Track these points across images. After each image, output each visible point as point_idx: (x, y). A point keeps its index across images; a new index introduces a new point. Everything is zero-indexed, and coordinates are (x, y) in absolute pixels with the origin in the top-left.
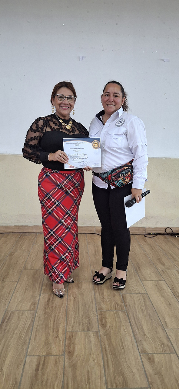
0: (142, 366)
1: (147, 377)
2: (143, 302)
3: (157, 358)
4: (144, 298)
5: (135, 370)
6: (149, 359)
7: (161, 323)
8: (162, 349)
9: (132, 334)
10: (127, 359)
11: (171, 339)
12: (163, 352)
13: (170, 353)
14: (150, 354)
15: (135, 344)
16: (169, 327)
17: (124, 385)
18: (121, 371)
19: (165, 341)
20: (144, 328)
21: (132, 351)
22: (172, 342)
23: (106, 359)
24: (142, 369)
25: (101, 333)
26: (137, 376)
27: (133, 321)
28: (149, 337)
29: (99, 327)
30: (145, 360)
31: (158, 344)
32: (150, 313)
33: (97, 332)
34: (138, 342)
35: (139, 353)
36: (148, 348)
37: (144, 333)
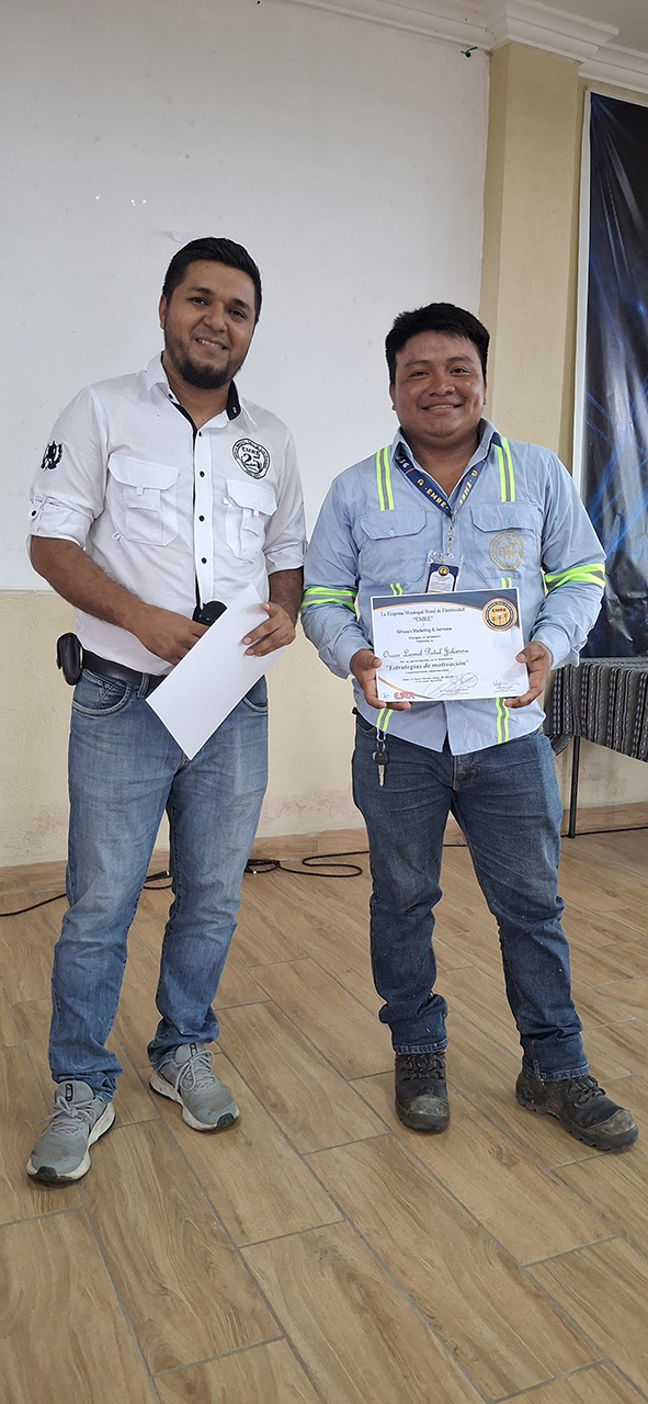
2: (150, 1159)
3: (217, 1378)
4: (151, 1137)
6: (190, 1389)
7: (223, 1226)
8: (234, 1333)
9: (115, 1303)
11: (264, 1286)
12: (237, 1344)
13: (264, 1343)
14: (190, 1365)
15: (131, 1340)
16: (254, 1234)
19: (244, 1298)
20: (160, 1264)
21: (121, 1375)
22: (268, 1294)
27: (115, 1243)
28: (182, 1296)
31: (218, 1317)
32: (179, 1195)
34: (139, 1327)
35: (149, 1375)
36: (182, 1346)
37: (160, 1285)
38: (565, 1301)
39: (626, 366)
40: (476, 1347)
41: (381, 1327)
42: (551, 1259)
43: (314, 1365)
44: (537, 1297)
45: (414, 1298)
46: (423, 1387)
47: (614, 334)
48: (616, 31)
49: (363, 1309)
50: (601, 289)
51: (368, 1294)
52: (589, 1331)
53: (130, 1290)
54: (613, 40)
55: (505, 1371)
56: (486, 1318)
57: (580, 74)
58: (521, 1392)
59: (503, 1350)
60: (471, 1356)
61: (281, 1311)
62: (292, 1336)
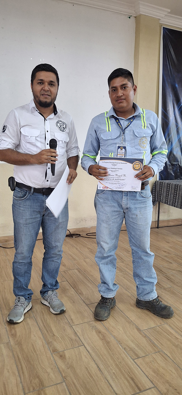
0: (55, 364)
1: (60, 373)
3: (67, 354)
5: (49, 370)
6: (61, 356)
7: (68, 321)
8: (71, 345)
9: (42, 338)
10: (40, 362)
11: (78, 334)
12: (72, 347)
13: (78, 347)
14: (61, 351)
15: (46, 346)
16: (76, 323)
17: (41, 386)
18: (36, 374)
19: (73, 337)
21: (44, 353)
22: (79, 336)
23: (20, 367)
24: (56, 367)
25: (12, 342)
26: (52, 375)
27: (42, 325)
28: (58, 336)
29: (9, 338)
30: (57, 358)
31: (67, 341)
33: (7, 343)
34: (48, 343)
35: (51, 353)
36: (59, 347)
37: (53, 334)
38: (152, 338)
39: (173, 101)
40: (130, 348)
41: (107, 343)
42: (149, 329)
43: (91, 351)
44: (145, 337)
45: (114, 337)
46: (117, 356)
47: (169, 93)
48: (169, 11)
49: (102, 339)
50: (166, 81)
51: (104, 336)
52: (158, 345)
53: (46, 335)
54: (169, 13)
55: (137, 353)
56: (132, 342)
57: (160, 22)
58: (141, 357)
59: (136, 348)
60: (128, 350)
61: (83, 340)
62: (85, 345)
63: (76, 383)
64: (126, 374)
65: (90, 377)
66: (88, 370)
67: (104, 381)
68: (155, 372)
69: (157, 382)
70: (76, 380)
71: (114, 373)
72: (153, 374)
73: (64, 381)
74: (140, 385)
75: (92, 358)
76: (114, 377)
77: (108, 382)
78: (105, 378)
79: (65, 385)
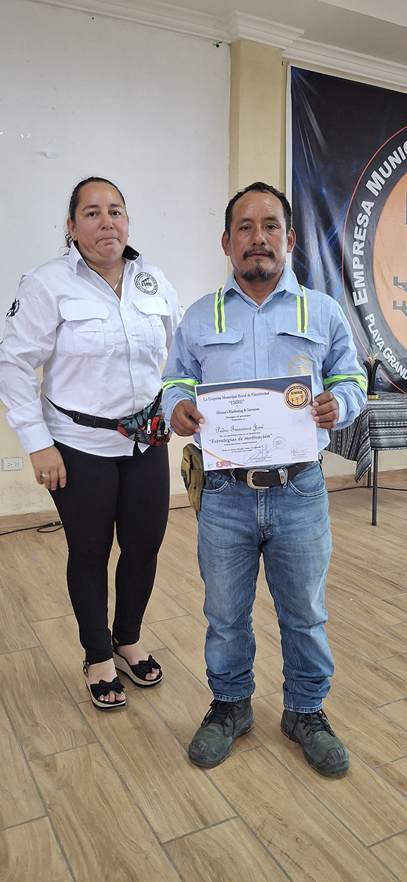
0: (32, 782)
1: (42, 798)
2: (33, 665)
3: (61, 761)
4: (35, 656)
5: (17, 794)
6: (47, 765)
7: (71, 695)
8: (71, 741)
9: (10, 730)
12: (73, 746)
13: (86, 745)
14: (48, 755)
15: (18, 746)
20: (35, 712)
21: (12, 761)
24: (32, 787)
26: (22, 803)
27: (12, 704)
28: (46, 726)
30: (38, 771)
31: (64, 734)
32: (48, 681)
34: (22, 740)
35: (26, 760)
36: (44, 747)
37: (35, 722)
39: (316, 225)
41: (148, 736)
43: (111, 753)
45: (166, 722)
46: (166, 760)
47: (308, 207)
48: (302, 32)
49: (140, 728)
50: (300, 181)
53: (19, 725)
54: (302, 36)
57: (283, 56)
61: (97, 730)
62: (102, 741)
63: (73, 817)
64: (180, 795)
65: (103, 804)
66: (101, 789)
67: (132, 810)
68: (241, 787)
69: (243, 806)
70: (73, 810)
71: (156, 794)
72: (238, 791)
73: (48, 815)
74: (207, 816)
75: (113, 765)
76: (155, 801)
77: (141, 811)
78: (137, 805)
79: (48, 822)
